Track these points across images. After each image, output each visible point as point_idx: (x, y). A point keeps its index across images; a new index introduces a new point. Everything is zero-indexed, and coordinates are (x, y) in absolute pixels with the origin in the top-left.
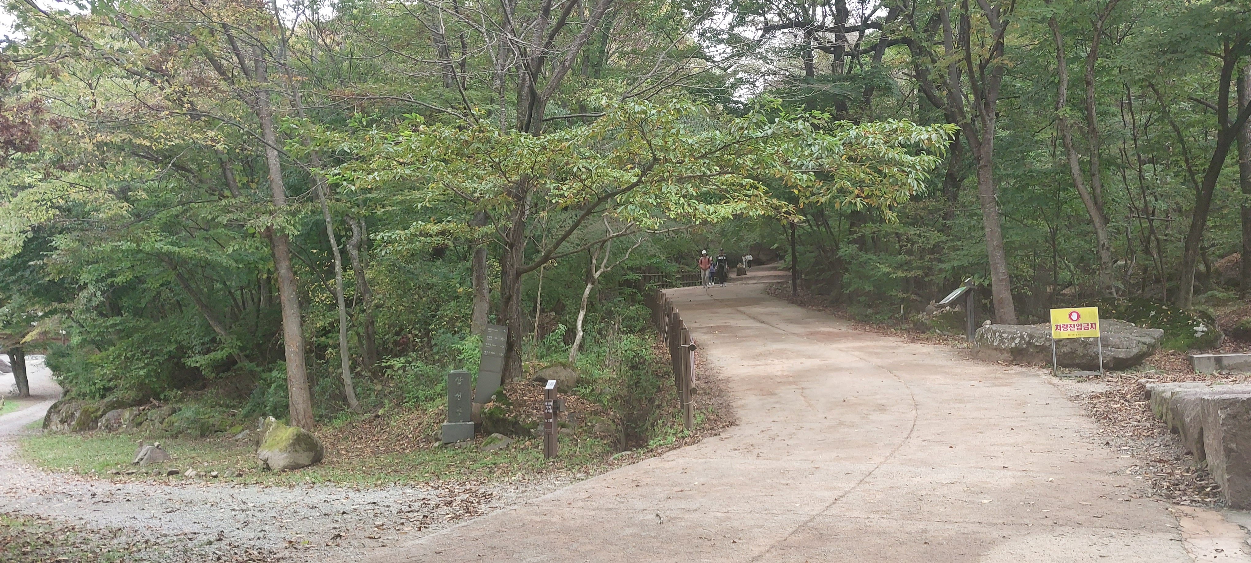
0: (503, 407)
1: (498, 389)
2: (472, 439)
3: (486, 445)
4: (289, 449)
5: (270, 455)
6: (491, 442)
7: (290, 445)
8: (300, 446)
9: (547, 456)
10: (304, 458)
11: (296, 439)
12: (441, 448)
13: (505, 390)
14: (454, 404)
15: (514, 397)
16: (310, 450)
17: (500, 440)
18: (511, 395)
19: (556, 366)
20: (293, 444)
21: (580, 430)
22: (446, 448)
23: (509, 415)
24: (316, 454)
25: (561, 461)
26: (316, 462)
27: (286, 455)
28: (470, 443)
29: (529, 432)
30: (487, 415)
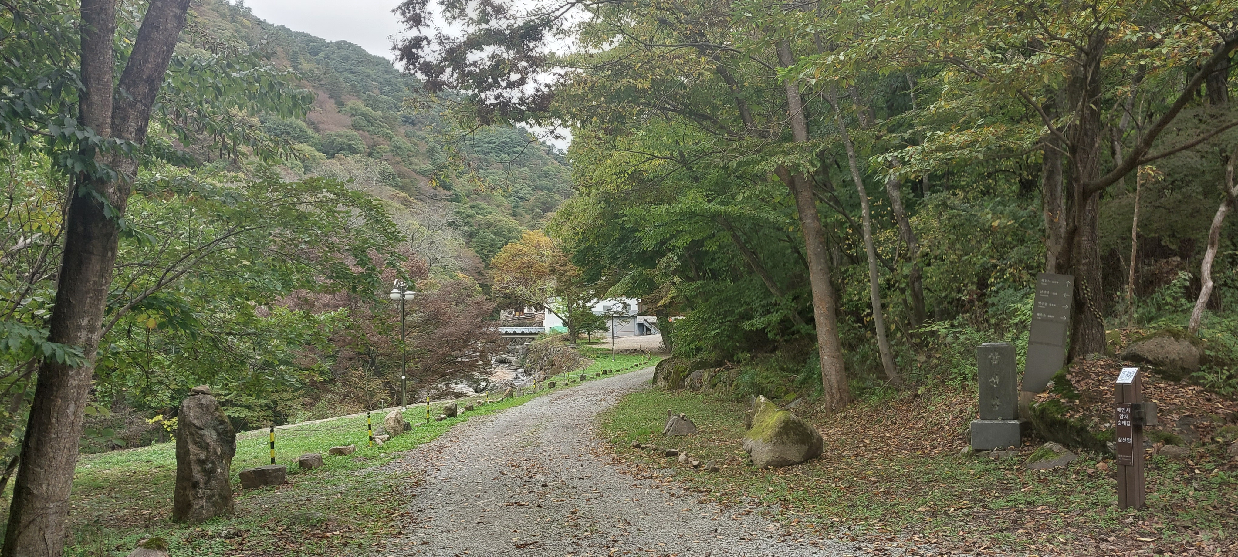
0: (1062, 401)
1: (1058, 372)
2: (1017, 447)
3: (1034, 460)
4: (774, 440)
5: (754, 445)
6: (1042, 456)
7: (776, 435)
8: (788, 437)
9: (1125, 503)
10: (794, 452)
11: (783, 428)
12: (971, 456)
13: (1070, 373)
14: (988, 393)
15: (1083, 386)
16: (803, 442)
17: (1057, 454)
18: (1078, 382)
19: (1162, 335)
20: (779, 434)
21: (1201, 450)
22: (978, 457)
23: (1072, 416)
24: (810, 447)
25: (1152, 516)
26: (811, 458)
27: (770, 447)
28: (1011, 453)
29: (1104, 446)
30: (1038, 413)
